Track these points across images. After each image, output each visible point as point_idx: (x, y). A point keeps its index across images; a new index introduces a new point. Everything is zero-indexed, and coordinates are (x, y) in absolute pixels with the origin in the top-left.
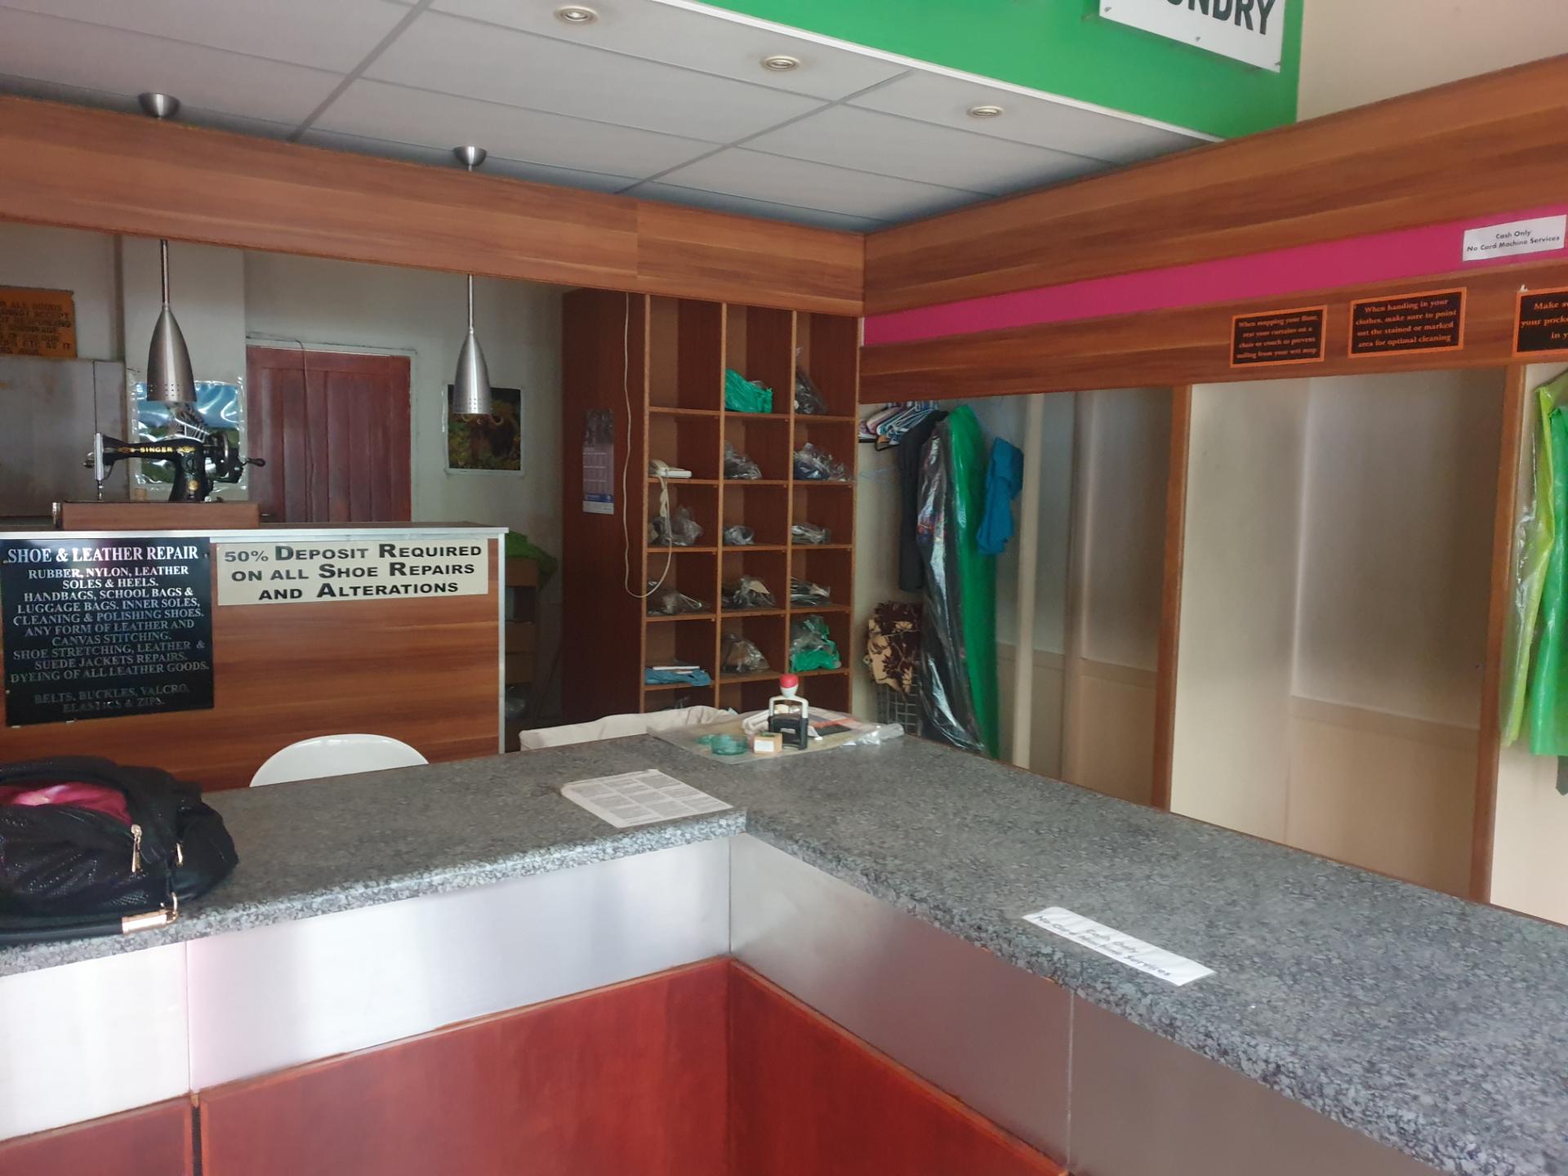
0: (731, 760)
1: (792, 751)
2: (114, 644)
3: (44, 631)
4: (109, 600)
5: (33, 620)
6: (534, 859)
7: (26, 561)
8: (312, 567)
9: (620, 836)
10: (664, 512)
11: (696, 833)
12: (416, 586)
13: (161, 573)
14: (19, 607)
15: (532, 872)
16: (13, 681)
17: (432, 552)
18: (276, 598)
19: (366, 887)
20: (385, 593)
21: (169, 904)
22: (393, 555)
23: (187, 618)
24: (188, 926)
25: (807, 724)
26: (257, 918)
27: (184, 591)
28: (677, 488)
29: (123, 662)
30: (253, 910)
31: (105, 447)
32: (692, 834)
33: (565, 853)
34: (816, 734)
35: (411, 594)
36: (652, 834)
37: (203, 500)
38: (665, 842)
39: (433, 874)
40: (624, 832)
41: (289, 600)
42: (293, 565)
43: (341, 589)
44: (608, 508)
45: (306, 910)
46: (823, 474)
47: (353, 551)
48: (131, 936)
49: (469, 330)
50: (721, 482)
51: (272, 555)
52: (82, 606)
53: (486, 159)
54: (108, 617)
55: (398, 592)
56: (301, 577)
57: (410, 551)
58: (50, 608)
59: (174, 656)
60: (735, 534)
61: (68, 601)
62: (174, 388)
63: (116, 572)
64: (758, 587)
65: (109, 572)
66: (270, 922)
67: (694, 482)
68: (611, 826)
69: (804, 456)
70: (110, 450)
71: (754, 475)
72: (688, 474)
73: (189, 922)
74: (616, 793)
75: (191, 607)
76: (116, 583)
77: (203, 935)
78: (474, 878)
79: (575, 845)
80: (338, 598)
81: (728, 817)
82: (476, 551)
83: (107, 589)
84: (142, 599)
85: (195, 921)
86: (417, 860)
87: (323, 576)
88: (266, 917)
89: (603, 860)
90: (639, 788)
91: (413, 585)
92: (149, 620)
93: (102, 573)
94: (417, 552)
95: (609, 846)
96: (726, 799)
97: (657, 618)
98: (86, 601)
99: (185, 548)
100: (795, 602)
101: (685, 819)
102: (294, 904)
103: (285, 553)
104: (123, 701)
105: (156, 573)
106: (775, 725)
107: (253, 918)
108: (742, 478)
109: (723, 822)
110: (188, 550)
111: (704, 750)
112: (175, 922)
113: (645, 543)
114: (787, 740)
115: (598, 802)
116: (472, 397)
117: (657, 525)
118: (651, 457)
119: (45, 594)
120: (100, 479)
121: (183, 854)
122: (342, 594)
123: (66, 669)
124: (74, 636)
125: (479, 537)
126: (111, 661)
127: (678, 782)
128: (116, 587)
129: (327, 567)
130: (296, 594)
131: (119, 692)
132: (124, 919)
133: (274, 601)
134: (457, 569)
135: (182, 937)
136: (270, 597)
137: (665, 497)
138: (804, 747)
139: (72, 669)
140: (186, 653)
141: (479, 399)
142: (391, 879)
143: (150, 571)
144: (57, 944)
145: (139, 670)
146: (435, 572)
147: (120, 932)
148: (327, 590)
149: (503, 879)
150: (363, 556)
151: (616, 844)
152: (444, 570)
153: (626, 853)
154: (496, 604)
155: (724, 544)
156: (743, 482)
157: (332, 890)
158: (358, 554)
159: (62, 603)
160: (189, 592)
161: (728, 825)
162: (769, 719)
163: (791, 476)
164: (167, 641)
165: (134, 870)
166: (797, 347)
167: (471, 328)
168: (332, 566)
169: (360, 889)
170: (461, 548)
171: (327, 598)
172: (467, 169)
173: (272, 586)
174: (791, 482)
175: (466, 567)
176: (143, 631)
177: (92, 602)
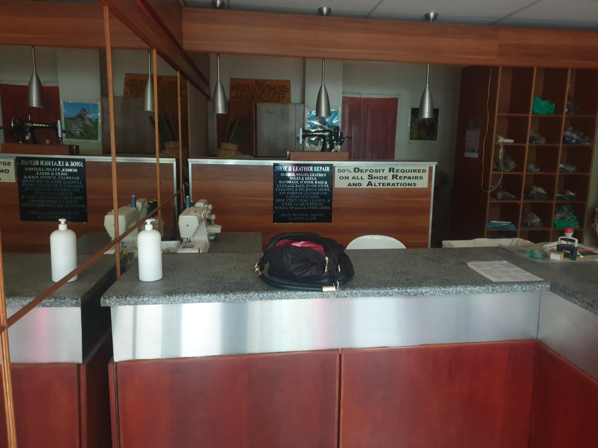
0: (539, 261)
1: (568, 260)
2: (303, 199)
3: (284, 193)
4: (303, 184)
5: (281, 189)
6: (460, 288)
7: (280, 170)
8: (365, 175)
9: (495, 285)
10: (500, 157)
11: (528, 288)
12: (401, 184)
13: (318, 176)
14: (278, 185)
15: (460, 293)
16: (275, 209)
17: (408, 171)
18: (353, 186)
19: (399, 289)
20: (390, 186)
21: (336, 285)
22: (393, 172)
23: (325, 191)
24: (341, 293)
25: (577, 250)
26: (362, 294)
27: (324, 182)
28: (507, 147)
29: (306, 205)
30: (361, 291)
31: (303, 133)
32: (526, 289)
33: (473, 288)
34: (580, 254)
35: (399, 186)
36: (509, 286)
37: (331, 151)
38: (514, 290)
39: (423, 288)
40: (497, 283)
41: (357, 187)
42: (359, 174)
43: (375, 184)
44: (475, 155)
45: (378, 294)
46: (577, 141)
47: (380, 170)
48: (325, 293)
49: (426, 85)
50: (527, 144)
51: (352, 170)
52: (295, 186)
53: (437, 17)
54: (302, 189)
55: (395, 185)
56: (362, 179)
57: (400, 170)
58: (286, 186)
59: (321, 204)
60: (532, 167)
61: (291, 184)
62: (324, 111)
63: (305, 175)
64: (541, 190)
65: (303, 175)
66: (367, 296)
67: (515, 144)
68: (491, 281)
69: (568, 133)
70: (304, 134)
71: (542, 142)
72: (512, 141)
73: (341, 292)
74: (490, 268)
75: (326, 188)
76: (305, 179)
77: (346, 297)
78: (438, 292)
79: (477, 286)
80: (374, 187)
81: (542, 284)
82: (424, 171)
83: (302, 180)
84: (312, 184)
85: (343, 292)
86: (416, 282)
87: (369, 179)
88: (365, 294)
89: (488, 293)
90: (500, 268)
91: (400, 183)
92: (314, 191)
93: (301, 175)
94: (402, 171)
95: (490, 288)
96: (540, 277)
97: (494, 201)
98: (296, 184)
99: (326, 167)
100: (558, 198)
101: (522, 282)
102: (374, 291)
103: (357, 170)
104: (305, 218)
105: (316, 176)
106: (560, 249)
107: (361, 294)
108: (537, 143)
109: (540, 286)
110: (326, 168)
111: (527, 256)
112: (338, 291)
113: (491, 169)
114: (566, 255)
115: (483, 271)
116: (426, 112)
117: (497, 162)
118: (497, 134)
119: (285, 181)
120: (301, 144)
121: (340, 269)
122: (375, 185)
123: (290, 206)
124: (292, 195)
125: (426, 166)
126: (302, 204)
127: (517, 267)
128: (305, 180)
129: (370, 176)
130: (360, 185)
131: (304, 215)
132: (323, 287)
133: (352, 187)
134: (416, 178)
135: (339, 296)
136: (351, 185)
137: (501, 151)
138: (575, 259)
139: (291, 206)
140: (324, 203)
141: (429, 112)
142: (408, 288)
143: (315, 175)
144: (304, 292)
145: (310, 208)
146: (408, 179)
147: (322, 291)
148: (370, 184)
149: (448, 294)
150: (383, 172)
151: (493, 288)
152: (412, 178)
153: (497, 292)
154: (430, 192)
155: (527, 171)
156: (538, 145)
157: (387, 289)
158: (381, 171)
159: (289, 184)
160: (326, 183)
161: (542, 287)
162: (558, 246)
163: (561, 142)
164: (319, 199)
165: (326, 272)
166: (570, 84)
167: (427, 84)
168: (372, 175)
169: (396, 290)
170: (419, 170)
171: (370, 187)
172: (430, 21)
173: (352, 181)
174: (561, 144)
175: (420, 177)
176: (312, 195)
177: (298, 184)
